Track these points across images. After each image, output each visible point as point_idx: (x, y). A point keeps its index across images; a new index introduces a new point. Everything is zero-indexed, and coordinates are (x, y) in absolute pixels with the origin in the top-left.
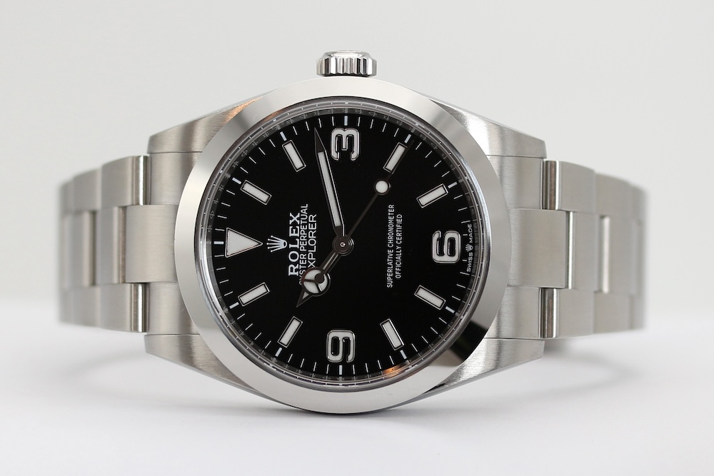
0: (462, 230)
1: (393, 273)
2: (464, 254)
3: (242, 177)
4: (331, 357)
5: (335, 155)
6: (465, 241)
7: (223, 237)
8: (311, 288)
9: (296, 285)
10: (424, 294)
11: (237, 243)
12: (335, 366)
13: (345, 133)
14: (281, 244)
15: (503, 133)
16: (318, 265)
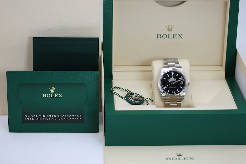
0: (175, 93)
1: (171, 87)
2: (173, 94)
3: (178, 74)
4: (163, 82)
5: (181, 82)
6: (174, 94)
7: (173, 72)
8: (169, 80)
9: (169, 79)
10: (169, 90)
11: (173, 74)
12: (162, 83)
13: (183, 83)
14: (173, 78)
15: (184, 96)
16: (171, 81)
